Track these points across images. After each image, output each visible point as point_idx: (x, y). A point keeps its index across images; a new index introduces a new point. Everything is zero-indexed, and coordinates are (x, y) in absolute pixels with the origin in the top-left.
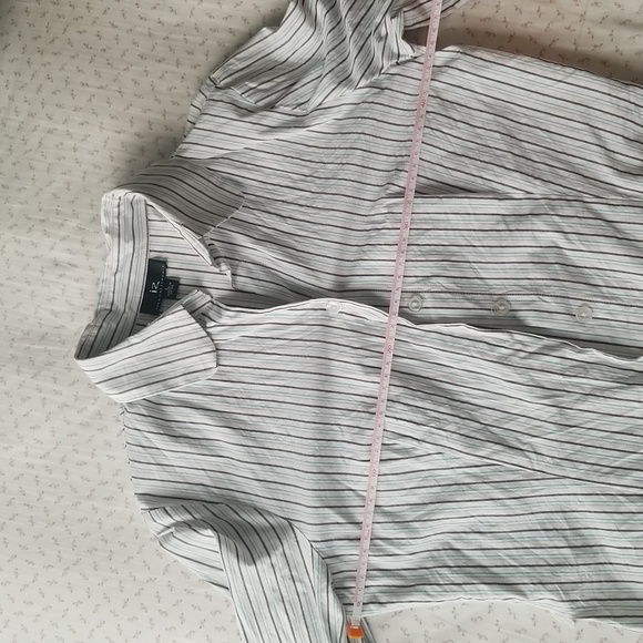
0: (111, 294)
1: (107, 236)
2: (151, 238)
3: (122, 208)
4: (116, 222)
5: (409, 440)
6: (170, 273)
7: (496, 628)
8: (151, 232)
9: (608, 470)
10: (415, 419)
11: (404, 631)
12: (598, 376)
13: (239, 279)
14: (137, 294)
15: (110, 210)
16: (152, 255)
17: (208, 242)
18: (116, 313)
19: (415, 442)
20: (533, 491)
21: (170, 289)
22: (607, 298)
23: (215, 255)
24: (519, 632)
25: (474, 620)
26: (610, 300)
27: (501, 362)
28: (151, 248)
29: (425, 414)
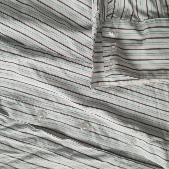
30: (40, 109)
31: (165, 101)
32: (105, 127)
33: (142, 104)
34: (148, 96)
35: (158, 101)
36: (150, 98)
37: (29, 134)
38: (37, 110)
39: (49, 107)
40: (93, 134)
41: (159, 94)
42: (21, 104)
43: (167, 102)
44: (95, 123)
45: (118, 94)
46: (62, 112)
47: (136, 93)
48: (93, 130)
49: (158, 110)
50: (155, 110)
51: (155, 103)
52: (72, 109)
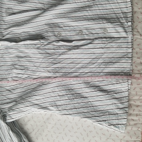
5: (20, 74)
7: (53, 120)
9: (67, 73)
10: (22, 69)
11: (31, 125)
12: (63, 48)
19: (22, 75)
20: (49, 82)
22: (64, 30)
24: (59, 121)
25: (48, 119)
26: (65, 30)
27: (38, 48)
29: (24, 67)
30: (58, 32)
31: (115, 3)
32: (90, 29)
33: (104, 9)
34: (106, 4)
35: (112, 5)
36: (107, 5)
37: (56, 45)
38: (56, 33)
39: (61, 30)
40: (85, 35)
41: (111, 1)
42: (49, 33)
43: (116, 3)
44: (84, 30)
45: (91, 9)
46: (68, 30)
47: (99, 5)
48: (84, 34)
49: (114, 9)
50: (112, 10)
51: (111, 6)
52: (72, 27)
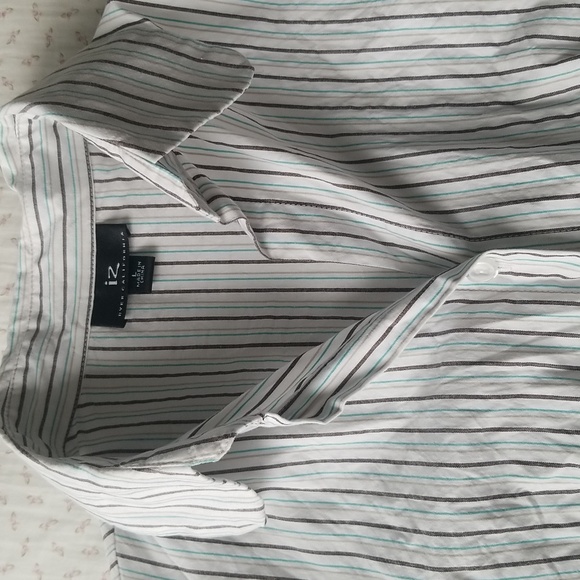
0: (37, 299)
1: (14, 190)
2: (96, 186)
3: (36, 137)
4: (27, 162)
6: (137, 244)
8: (97, 175)
13: (269, 237)
14: (83, 295)
15: (13, 141)
16: (103, 216)
17: (192, 173)
18: (49, 332)
21: (139, 275)
23: (209, 194)
28: (99, 203)
